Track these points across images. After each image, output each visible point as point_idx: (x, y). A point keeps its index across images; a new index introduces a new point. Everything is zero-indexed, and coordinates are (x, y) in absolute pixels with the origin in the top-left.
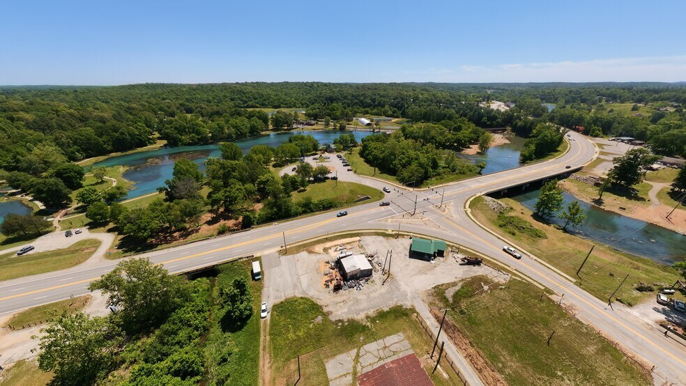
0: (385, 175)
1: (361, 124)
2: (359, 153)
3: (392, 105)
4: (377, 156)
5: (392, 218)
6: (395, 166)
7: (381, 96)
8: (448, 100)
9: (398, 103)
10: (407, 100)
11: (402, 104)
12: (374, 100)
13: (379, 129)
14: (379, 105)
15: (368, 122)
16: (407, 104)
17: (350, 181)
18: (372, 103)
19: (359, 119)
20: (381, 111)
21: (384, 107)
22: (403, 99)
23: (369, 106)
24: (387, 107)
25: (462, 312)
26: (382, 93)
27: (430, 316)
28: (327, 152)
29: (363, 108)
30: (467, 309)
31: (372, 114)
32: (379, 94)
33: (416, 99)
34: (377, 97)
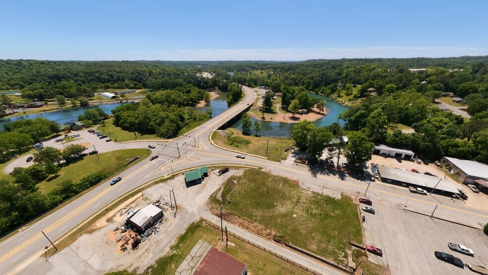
0: (146, 136)
1: (105, 98)
2: (113, 124)
3: (130, 79)
4: (132, 122)
5: (164, 165)
6: (152, 126)
7: (118, 72)
8: (175, 73)
9: (137, 77)
10: (143, 74)
11: (140, 78)
12: (112, 76)
13: (126, 99)
14: (118, 79)
15: (112, 95)
16: (145, 77)
17: (114, 150)
18: (110, 79)
19: (102, 93)
20: (122, 85)
21: (124, 81)
22: (139, 74)
23: (109, 81)
24: (127, 81)
25: (229, 203)
26: (118, 69)
27: (213, 216)
28: (73, 131)
29: (102, 83)
30: (231, 199)
31: (114, 88)
32: (115, 71)
33: (151, 73)
34: (114, 73)
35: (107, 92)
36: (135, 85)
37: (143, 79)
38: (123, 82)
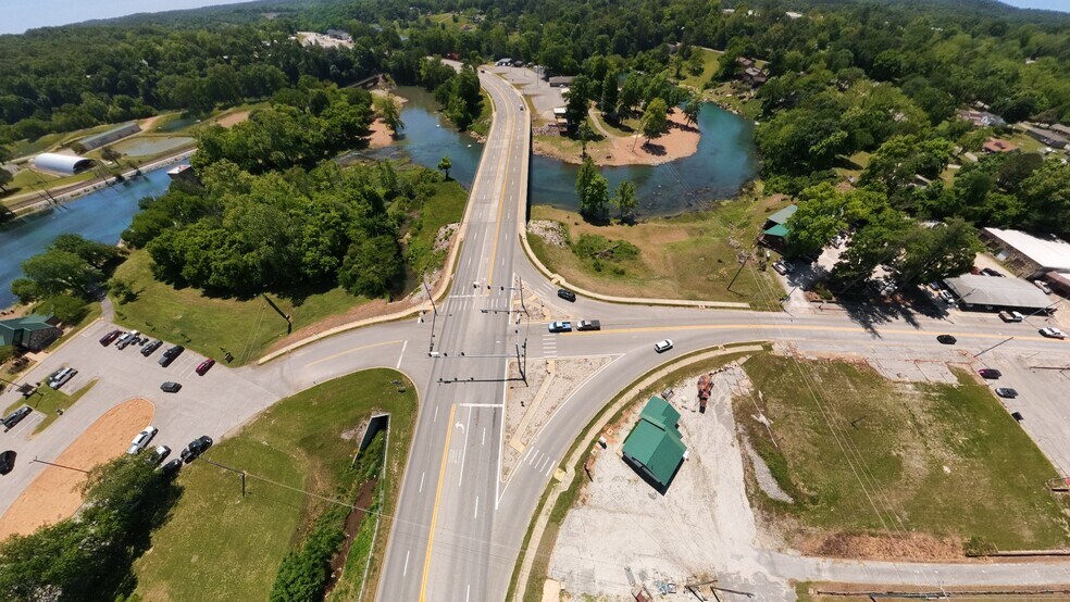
0: (312, 301)
1: (57, 175)
2: (159, 278)
3: (96, 89)
4: (235, 267)
5: (510, 431)
7: (40, 74)
8: (234, 44)
9: (113, 78)
10: (129, 64)
11: (127, 79)
12: (24, 90)
13: (132, 165)
14: (56, 100)
15: (70, 159)
16: (141, 75)
17: (259, 409)
18: (27, 101)
19: (31, 158)
20: (81, 114)
21: (79, 101)
22: (118, 67)
23: (28, 111)
24: (90, 100)
25: (814, 501)
26: (34, 63)
27: (812, 561)
28: (36, 351)
29: (11, 122)
30: (810, 489)
31: (60, 130)
32: (26, 69)
33: (154, 58)
34: (31, 80)
35: (45, 148)
36: (126, 105)
37: (137, 82)
38: (77, 104)
